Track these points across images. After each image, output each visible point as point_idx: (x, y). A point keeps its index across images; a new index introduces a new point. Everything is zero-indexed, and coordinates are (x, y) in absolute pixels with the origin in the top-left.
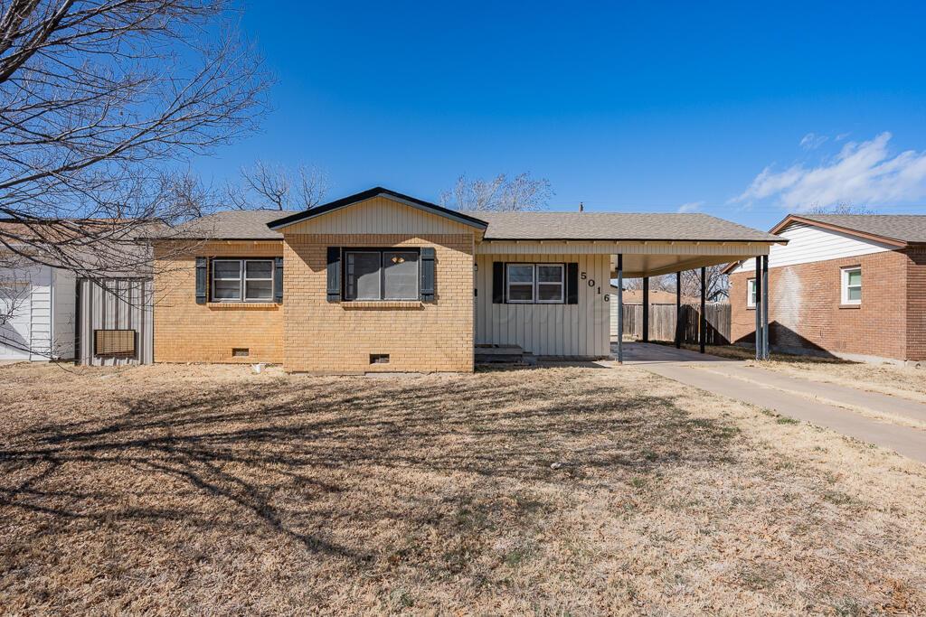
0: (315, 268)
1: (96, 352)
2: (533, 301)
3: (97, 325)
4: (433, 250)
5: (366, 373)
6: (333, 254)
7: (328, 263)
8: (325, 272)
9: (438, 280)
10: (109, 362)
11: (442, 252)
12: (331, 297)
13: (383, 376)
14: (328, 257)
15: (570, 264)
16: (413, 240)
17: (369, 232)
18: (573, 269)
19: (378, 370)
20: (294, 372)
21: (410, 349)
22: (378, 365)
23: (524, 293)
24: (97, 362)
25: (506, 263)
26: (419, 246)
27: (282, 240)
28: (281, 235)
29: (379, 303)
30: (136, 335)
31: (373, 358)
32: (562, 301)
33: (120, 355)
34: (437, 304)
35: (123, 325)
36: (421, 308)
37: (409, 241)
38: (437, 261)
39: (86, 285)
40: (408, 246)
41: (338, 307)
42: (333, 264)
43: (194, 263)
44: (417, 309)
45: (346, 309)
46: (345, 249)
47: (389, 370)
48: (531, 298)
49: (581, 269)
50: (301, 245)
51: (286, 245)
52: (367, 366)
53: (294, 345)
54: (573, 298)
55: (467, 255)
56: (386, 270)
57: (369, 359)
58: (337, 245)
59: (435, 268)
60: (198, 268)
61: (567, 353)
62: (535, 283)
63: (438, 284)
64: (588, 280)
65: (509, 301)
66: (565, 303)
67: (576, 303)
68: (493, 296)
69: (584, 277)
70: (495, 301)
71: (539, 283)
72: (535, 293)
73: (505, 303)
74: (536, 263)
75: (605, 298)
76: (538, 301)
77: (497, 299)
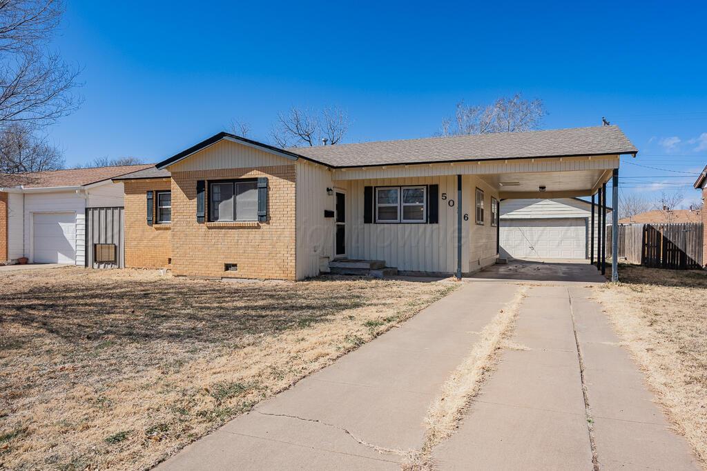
0: (190, 198)
1: (95, 260)
2: (398, 221)
3: (96, 242)
4: (267, 179)
5: (222, 278)
6: (200, 186)
7: (198, 192)
8: (196, 200)
9: (270, 204)
10: (102, 266)
11: (274, 181)
12: (200, 219)
13: (233, 282)
14: (197, 188)
15: (431, 186)
16: (252, 173)
17: (223, 168)
18: (433, 190)
19: (230, 276)
20: (178, 276)
21: (251, 260)
22: (231, 272)
23: (390, 214)
24: (96, 266)
25: (375, 187)
26: (256, 176)
27: (170, 177)
28: (169, 174)
29: (232, 224)
30: (116, 247)
31: (228, 267)
32: (424, 220)
33: (108, 262)
34: (269, 223)
35: (109, 241)
36: (258, 227)
37: (250, 173)
38: (270, 188)
39: (90, 212)
40: (250, 177)
41: (204, 226)
42: (201, 194)
43: (146, 195)
44: (255, 228)
45: (209, 228)
46: (210, 182)
47: (237, 276)
48: (397, 219)
49: (441, 192)
50: (181, 179)
51: (172, 180)
52: (222, 272)
53: (178, 255)
54: (433, 218)
55: (291, 183)
56: (238, 197)
57: (224, 267)
58: (203, 179)
59: (268, 194)
60: (148, 199)
61: (429, 270)
62: (400, 205)
63: (270, 207)
64: (448, 200)
65: (377, 221)
66: (427, 223)
67: (437, 222)
68: (365, 217)
69: (444, 198)
70: (366, 222)
71: (403, 204)
72: (400, 213)
73: (375, 223)
74: (400, 186)
75: (465, 217)
76: (403, 221)
77: (368, 219)
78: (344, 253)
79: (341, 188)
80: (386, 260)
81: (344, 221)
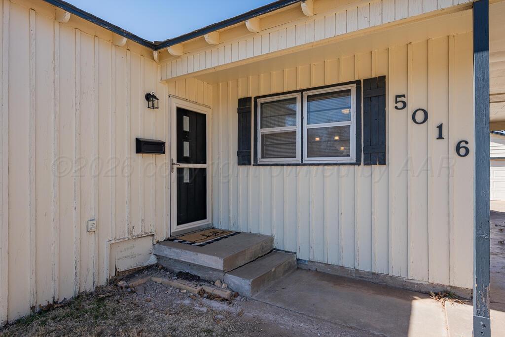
2: (298, 159)
15: (367, 81)
18: (373, 90)
23: (283, 146)
25: (256, 98)
32: (353, 158)
48: (295, 156)
49: (393, 90)
54: (374, 152)
62: (300, 127)
64: (410, 109)
65: (260, 160)
66: (358, 163)
67: (383, 162)
68: (239, 153)
69: (400, 105)
70: (240, 163)
71: (306, 127)
72: (301, 145)
73: (256, 164)
74: (302, 91)
75: (458, 148)
76: (307, 160)
77: (244, 158)
78: (205, 218)
79: (186, 100)
80: (274, 234)
81: (205, 163)
